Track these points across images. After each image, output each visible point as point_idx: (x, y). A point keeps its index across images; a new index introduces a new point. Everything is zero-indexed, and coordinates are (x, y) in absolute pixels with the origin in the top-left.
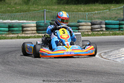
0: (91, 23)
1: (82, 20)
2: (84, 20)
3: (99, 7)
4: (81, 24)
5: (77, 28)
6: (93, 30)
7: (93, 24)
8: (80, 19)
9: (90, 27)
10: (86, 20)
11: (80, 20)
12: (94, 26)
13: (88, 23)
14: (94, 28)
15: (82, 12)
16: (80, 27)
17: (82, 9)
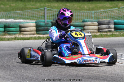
0: (98, 22)
1: (88, 20)
2: (91, 20)
3: (104, 5)
4: (86, 23)
5: (83, 28)
6: (101, 30)
7: (100, 24)
8: (86, 18)
9: (96, 27)
10: (92, 20)
11: (86, 20)
12: (101, 26)
13: (94, 23)
14: (101, 28)
15: (86, 10)
16: (86, 27)
17: (86, 7)
